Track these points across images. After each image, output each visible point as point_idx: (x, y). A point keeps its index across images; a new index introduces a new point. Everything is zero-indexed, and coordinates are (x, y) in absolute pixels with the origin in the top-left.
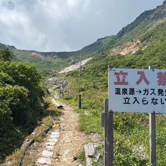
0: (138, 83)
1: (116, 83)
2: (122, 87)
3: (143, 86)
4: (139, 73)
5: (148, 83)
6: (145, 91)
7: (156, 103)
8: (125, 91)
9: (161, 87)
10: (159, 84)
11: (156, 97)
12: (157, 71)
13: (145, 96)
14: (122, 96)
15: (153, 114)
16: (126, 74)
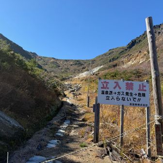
0: (115, 88)
1: (102, 88)
2: (105, 90)
3: (117, 90)
4: (115, 82)
5: (120, 88)
6: (118, 93)
7: (124, 100)
8: (107, 92)
9: (128, 91)
10: (127, 89)
11: (124, 96)
12: (126, 82)
13: (118, 96)
14: (105, 95)
15: (123, 106)
16: (108, 83)
